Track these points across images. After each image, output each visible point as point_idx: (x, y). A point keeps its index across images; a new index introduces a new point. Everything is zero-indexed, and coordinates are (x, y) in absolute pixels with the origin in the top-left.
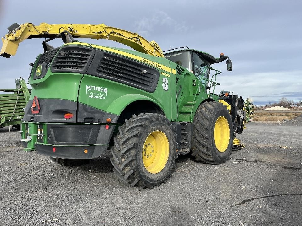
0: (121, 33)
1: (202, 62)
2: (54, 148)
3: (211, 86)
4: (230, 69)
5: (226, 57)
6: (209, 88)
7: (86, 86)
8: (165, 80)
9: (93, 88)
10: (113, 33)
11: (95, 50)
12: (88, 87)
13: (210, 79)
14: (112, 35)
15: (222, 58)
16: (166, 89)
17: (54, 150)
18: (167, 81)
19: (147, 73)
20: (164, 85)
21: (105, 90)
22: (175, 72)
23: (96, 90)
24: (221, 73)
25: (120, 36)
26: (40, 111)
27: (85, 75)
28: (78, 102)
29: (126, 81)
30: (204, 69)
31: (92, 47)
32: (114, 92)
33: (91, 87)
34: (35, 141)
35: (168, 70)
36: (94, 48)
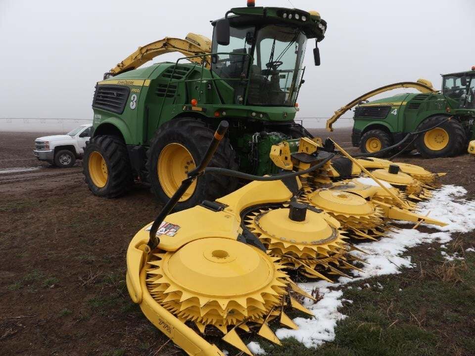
8: (134, 97)
10: (147, 51)
16: (133, 107)
18: (136, 98)
20: (131, 103)
21: (100, 117)
35: (140, 83)
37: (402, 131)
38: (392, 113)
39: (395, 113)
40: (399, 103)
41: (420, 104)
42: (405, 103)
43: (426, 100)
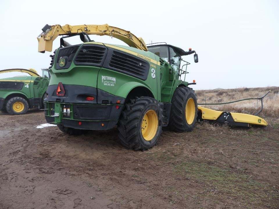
0: (118, 31)
1: (175, 54)
2: (80, 122)
3: (181, 74)
4: (196, 61)
5: (194, 52)
6: (180, 75)
7: (102, 76)
8: (153, 70)
9: (106, 78)
10: (113, 31)
11: (108, 49)
12: (103, 77)
13: (181, 68)
14: (113, 32)
15: (190, 52)
16: (154, 77)
17: (80, 123)
18: (154, 71)
19: (142, 65)
20: (152, 74)
21: (114, 79)
22: (159, 64)
23: (109, 79)
24: (190, 64)
25: (118, 34)
26: (65, 94)
27: (102, 68)
28: (97, 88)
29: (128, 72)
30: (176, 60)
31: (105, 46)
32: (121, 81)
33: (105, 77)
34: (61, 117)
35: (155, 62)
36: (107, 47)
37: (33, 97)
38: (25, 86)
39: (28, 87)
40: (29, 81)
41: (38, 82)
42: (32, 81)
43: (42, 80)
